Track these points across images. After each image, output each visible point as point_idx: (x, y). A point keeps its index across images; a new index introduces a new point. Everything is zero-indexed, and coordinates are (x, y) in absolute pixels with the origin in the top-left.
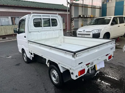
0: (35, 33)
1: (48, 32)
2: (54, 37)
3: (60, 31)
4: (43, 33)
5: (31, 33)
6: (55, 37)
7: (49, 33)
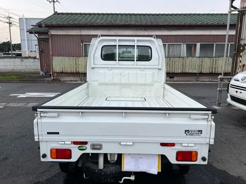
0: (102, 71)
1: (126, 72)
2: (138, 82)
3: (157, 71)
4: (116, 71)
5: (95, 70)
6: (143, 82)
7: (129, 74)
